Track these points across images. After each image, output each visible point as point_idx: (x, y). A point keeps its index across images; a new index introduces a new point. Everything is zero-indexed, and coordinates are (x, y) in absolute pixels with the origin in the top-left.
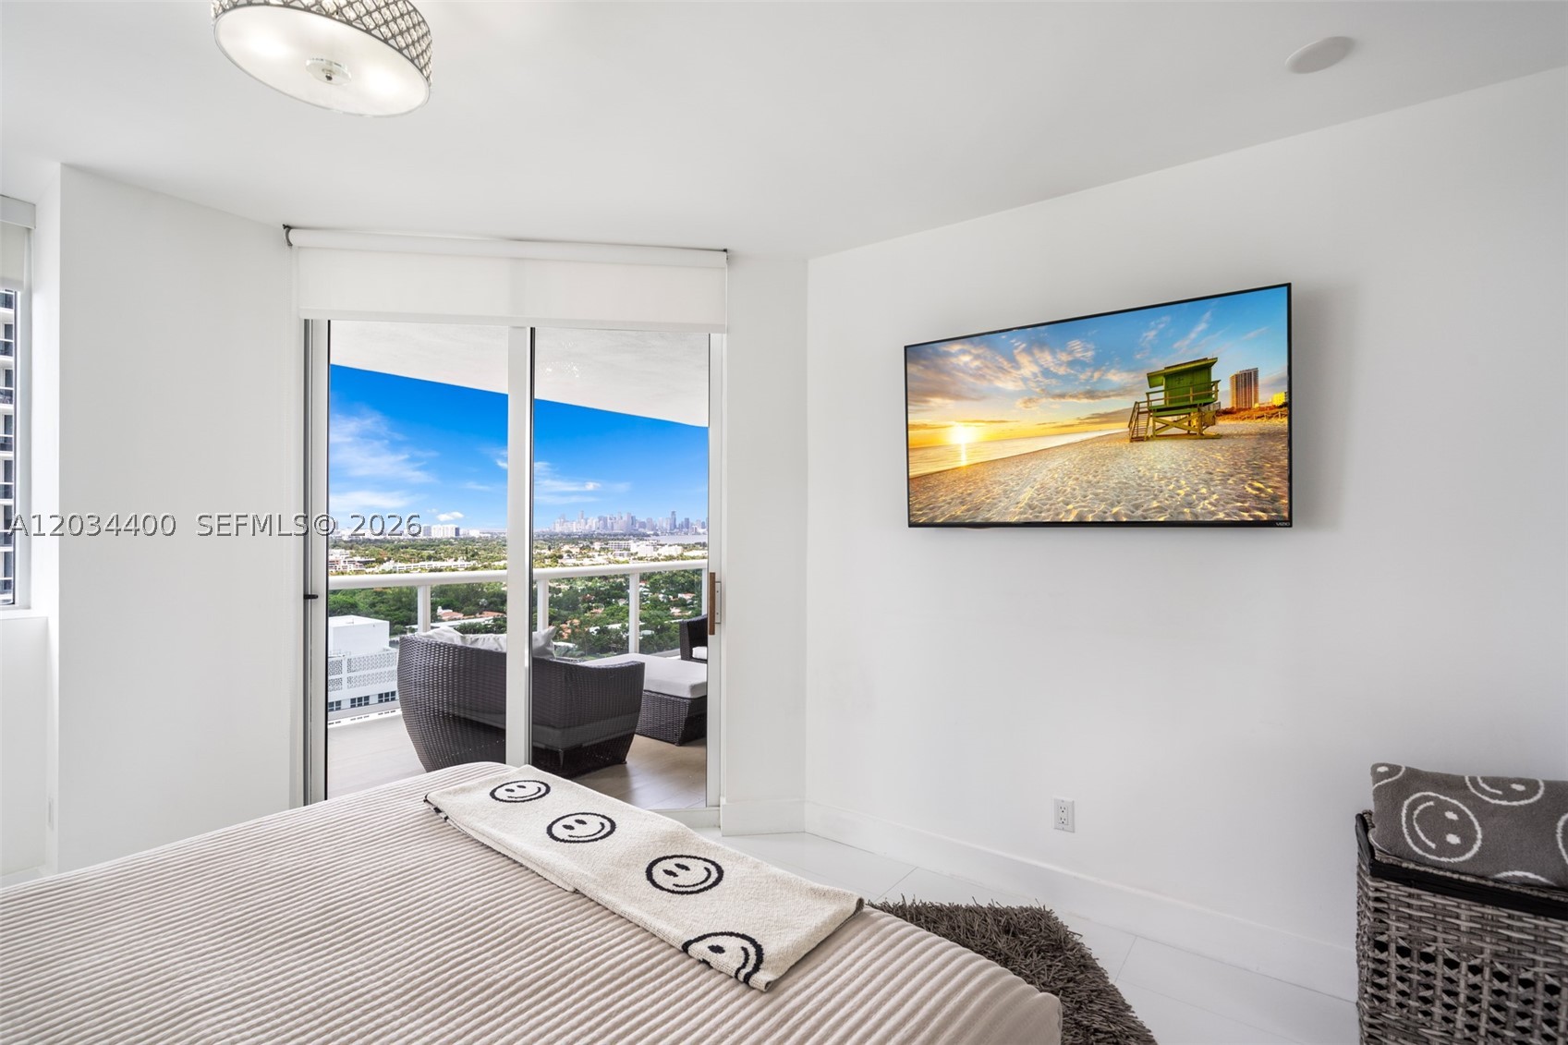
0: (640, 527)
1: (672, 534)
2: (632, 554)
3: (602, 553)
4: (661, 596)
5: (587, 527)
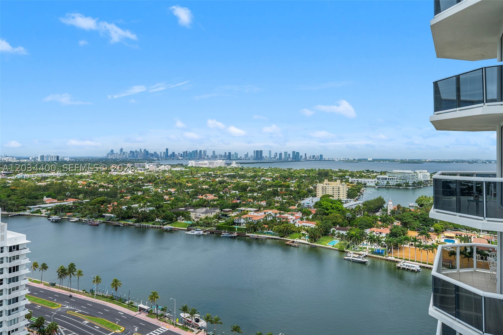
0: (150, 156)
1: (166, 159)
2: (146, 169)
4: (159, 190)
5: (124, 156)
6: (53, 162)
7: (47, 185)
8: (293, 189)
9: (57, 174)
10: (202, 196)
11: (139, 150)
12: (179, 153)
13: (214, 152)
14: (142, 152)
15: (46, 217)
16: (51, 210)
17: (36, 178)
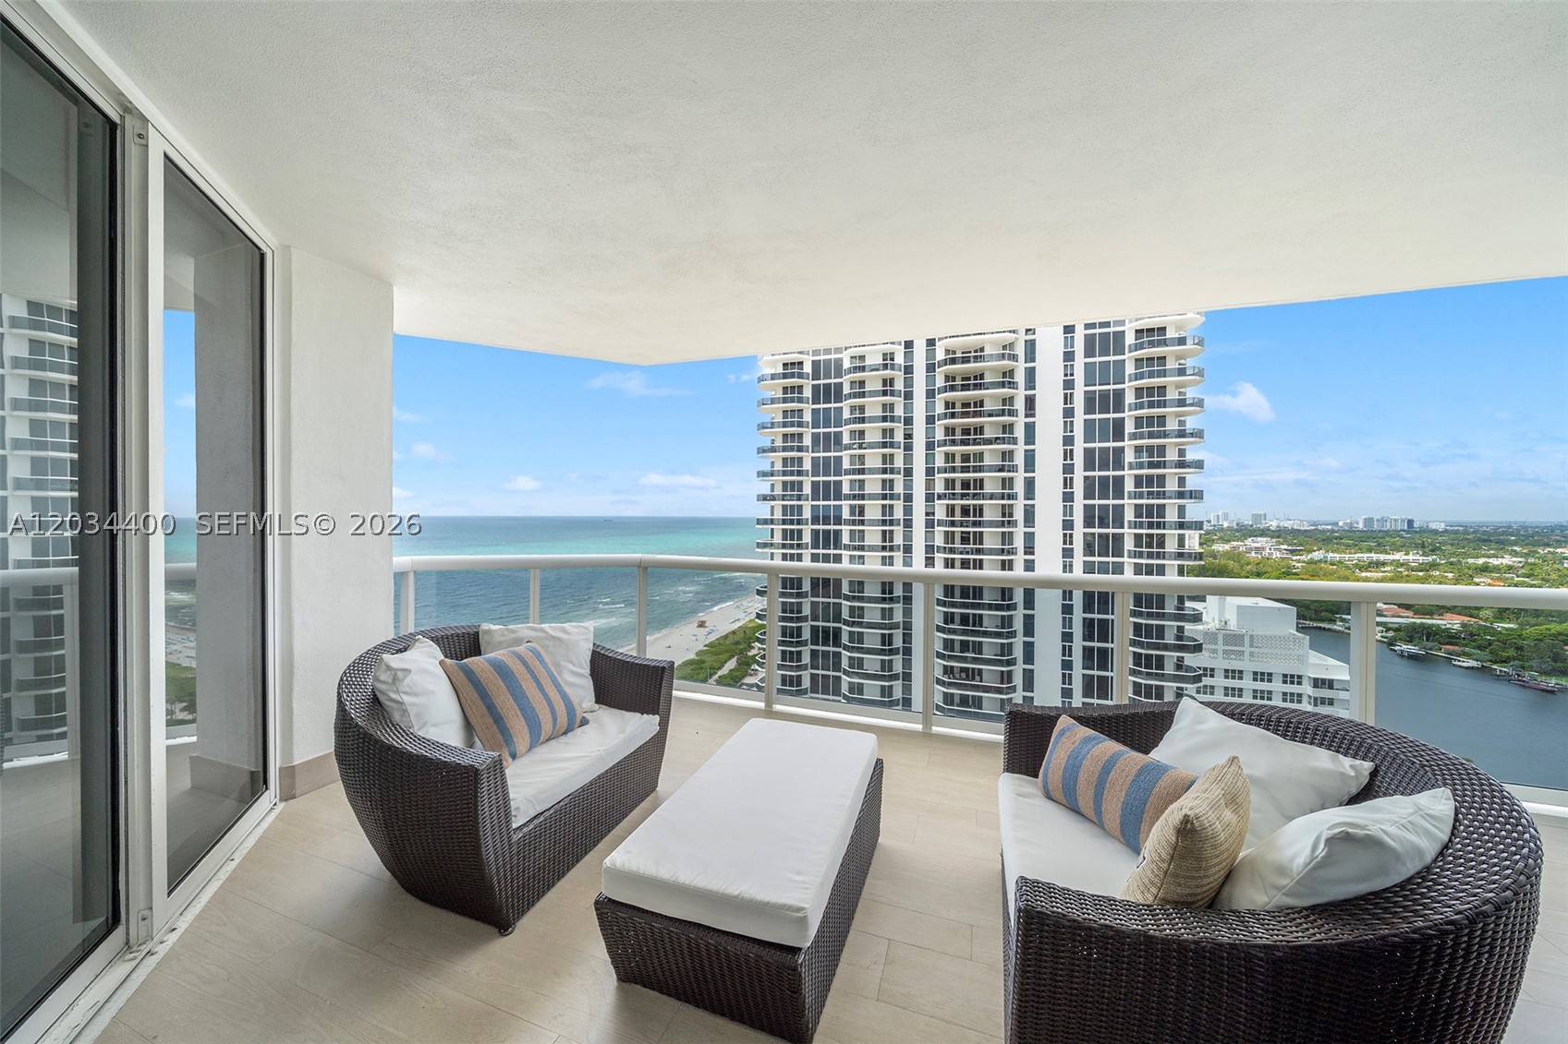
6: (1397, 533)
9: (1411, 557)
15: (1383, 642)
16: (1396, 630)
17: (1354, 562)
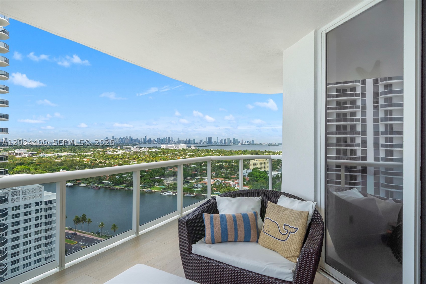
0: (134, 142)
1: (145, 144)
2: (131, 151)
3: (121, 150)
5: (115, 141)
6: (65, 146)
7: (62, 161)
8: (233, 164)
9: (69, 154)
10: (171, 169)
11: (126, 137)
12: (154, 139)
13: (179, 139)
14: (128, 138)
17: (53, 156)
